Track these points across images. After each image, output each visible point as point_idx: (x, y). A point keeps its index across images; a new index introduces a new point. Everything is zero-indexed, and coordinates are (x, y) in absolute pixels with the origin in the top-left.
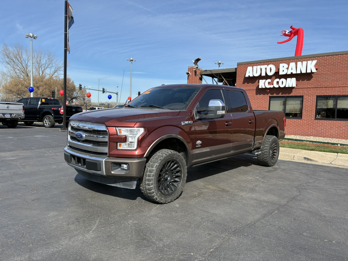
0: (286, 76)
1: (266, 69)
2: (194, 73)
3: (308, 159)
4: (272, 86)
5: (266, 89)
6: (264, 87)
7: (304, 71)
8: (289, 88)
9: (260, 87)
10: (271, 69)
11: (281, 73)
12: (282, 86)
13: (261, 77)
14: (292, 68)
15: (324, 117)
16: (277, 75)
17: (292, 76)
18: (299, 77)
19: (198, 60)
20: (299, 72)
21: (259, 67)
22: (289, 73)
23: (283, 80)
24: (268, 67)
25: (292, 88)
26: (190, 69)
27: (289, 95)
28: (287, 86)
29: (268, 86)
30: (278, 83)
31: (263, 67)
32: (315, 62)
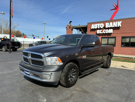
0: (108, 28)
1: (100, 25)
2: (69, 27)
3: (123, 67)
5: (100, 34)
6: (99, 33)
7: (116, 26)
8: (110, 33)
9: (97, 33)
10: (102, 26)
11: (106, 27)
12: (107, 33)
13: (97, 29)
14: (111, 25)
15: (125, 46)
16: (105, 28)
17: (111, 28)
18: (114, 28)
19: (71, 22)
20: (114, 26)
21: (97, 25)
22: (110, 27)
23: (107, 30)
24: (101, 25)
25: (111, 33)
26: (67, 26)
27: (110, 36)
28: (109, 33)
29: (101, 33)
30: (105, 31)
31: (99, 24)
32: (121, 22)
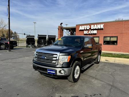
3: (107, 60)
4: (88, 33)
7: (99, 28)
8: (95, 34)
9: (84, 33)
11: (92, 28)
12: (92, 33)
13: (84, 30)
14: (96, 27)
17: (95, 29)
20: (98, 28)
21: (84, 26)
24: (87, 26)
26: (59, 27)
32: (103, 25)
